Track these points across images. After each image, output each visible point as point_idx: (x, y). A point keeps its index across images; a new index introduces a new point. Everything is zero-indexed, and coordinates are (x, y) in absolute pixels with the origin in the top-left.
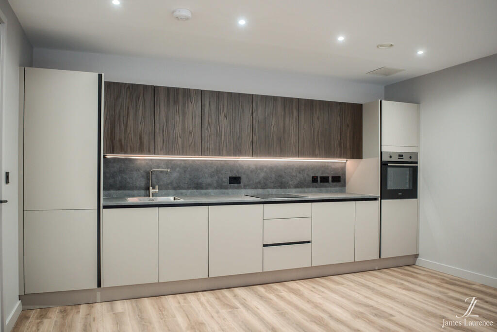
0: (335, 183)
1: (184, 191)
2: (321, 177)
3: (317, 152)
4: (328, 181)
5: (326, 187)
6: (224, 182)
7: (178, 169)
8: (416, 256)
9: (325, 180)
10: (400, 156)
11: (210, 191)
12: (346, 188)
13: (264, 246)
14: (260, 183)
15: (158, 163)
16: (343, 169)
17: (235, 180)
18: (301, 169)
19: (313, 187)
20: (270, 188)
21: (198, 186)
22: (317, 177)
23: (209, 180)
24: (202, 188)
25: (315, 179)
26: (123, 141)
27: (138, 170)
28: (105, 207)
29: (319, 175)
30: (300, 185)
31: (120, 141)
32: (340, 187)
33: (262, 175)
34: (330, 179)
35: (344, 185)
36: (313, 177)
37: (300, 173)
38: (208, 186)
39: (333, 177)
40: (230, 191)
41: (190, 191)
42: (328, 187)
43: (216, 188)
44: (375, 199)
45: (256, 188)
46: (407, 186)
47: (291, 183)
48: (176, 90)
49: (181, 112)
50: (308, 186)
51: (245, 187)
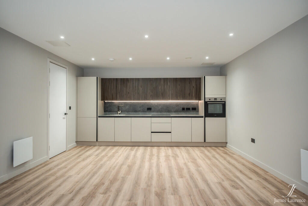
0: (193, 111)
1: (130, 113)
2: (186, 108)
3: (179, 98)
4: (190, 110)
5: (189, 112)
6: (145, 110)
7: (128, 105)
8: (227, 143)
9: (188, 109)
10: (215, 99)
11: (140, 113)
12: (199, 113)
13: (152, 132)
14: (159, 110)
15: (122, 103)
16: (197, 105)
17: (149, 109)
18: (177, 105)
19: (183, 112)
20: (163, 112)
21: (135, 111)
22: (184, 108)
23: (139, 109)
24: (137, 112)
25: (183, 109)
26: (107, 97)
27: (115, 106)
28: (99, 117)
29: (185, 107)
30: (176, 111)
31: (106, 97)
32: (196, 112)
33: (160, 107)
34: (191, 109)
35: (198, 111)
36: (183, 108)
37: (176, 106)
38: (139, 111)
39: (192, 108)
40: (147, 113)
41: (132, 113)
42: (190, 112)
43: (142, 112)
44: (203, 117)
45: (158, 112)
46: (221, 112)
47: (173, 110)
48: (124, 79)
49: (125, 86)
50: (180, 112)
51: (153, 112)
